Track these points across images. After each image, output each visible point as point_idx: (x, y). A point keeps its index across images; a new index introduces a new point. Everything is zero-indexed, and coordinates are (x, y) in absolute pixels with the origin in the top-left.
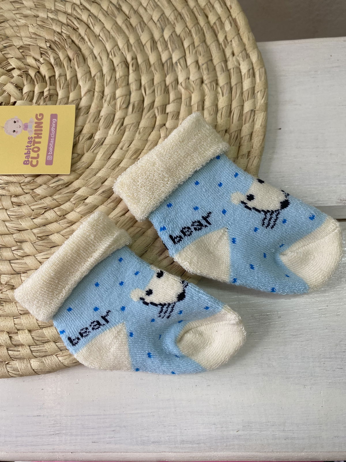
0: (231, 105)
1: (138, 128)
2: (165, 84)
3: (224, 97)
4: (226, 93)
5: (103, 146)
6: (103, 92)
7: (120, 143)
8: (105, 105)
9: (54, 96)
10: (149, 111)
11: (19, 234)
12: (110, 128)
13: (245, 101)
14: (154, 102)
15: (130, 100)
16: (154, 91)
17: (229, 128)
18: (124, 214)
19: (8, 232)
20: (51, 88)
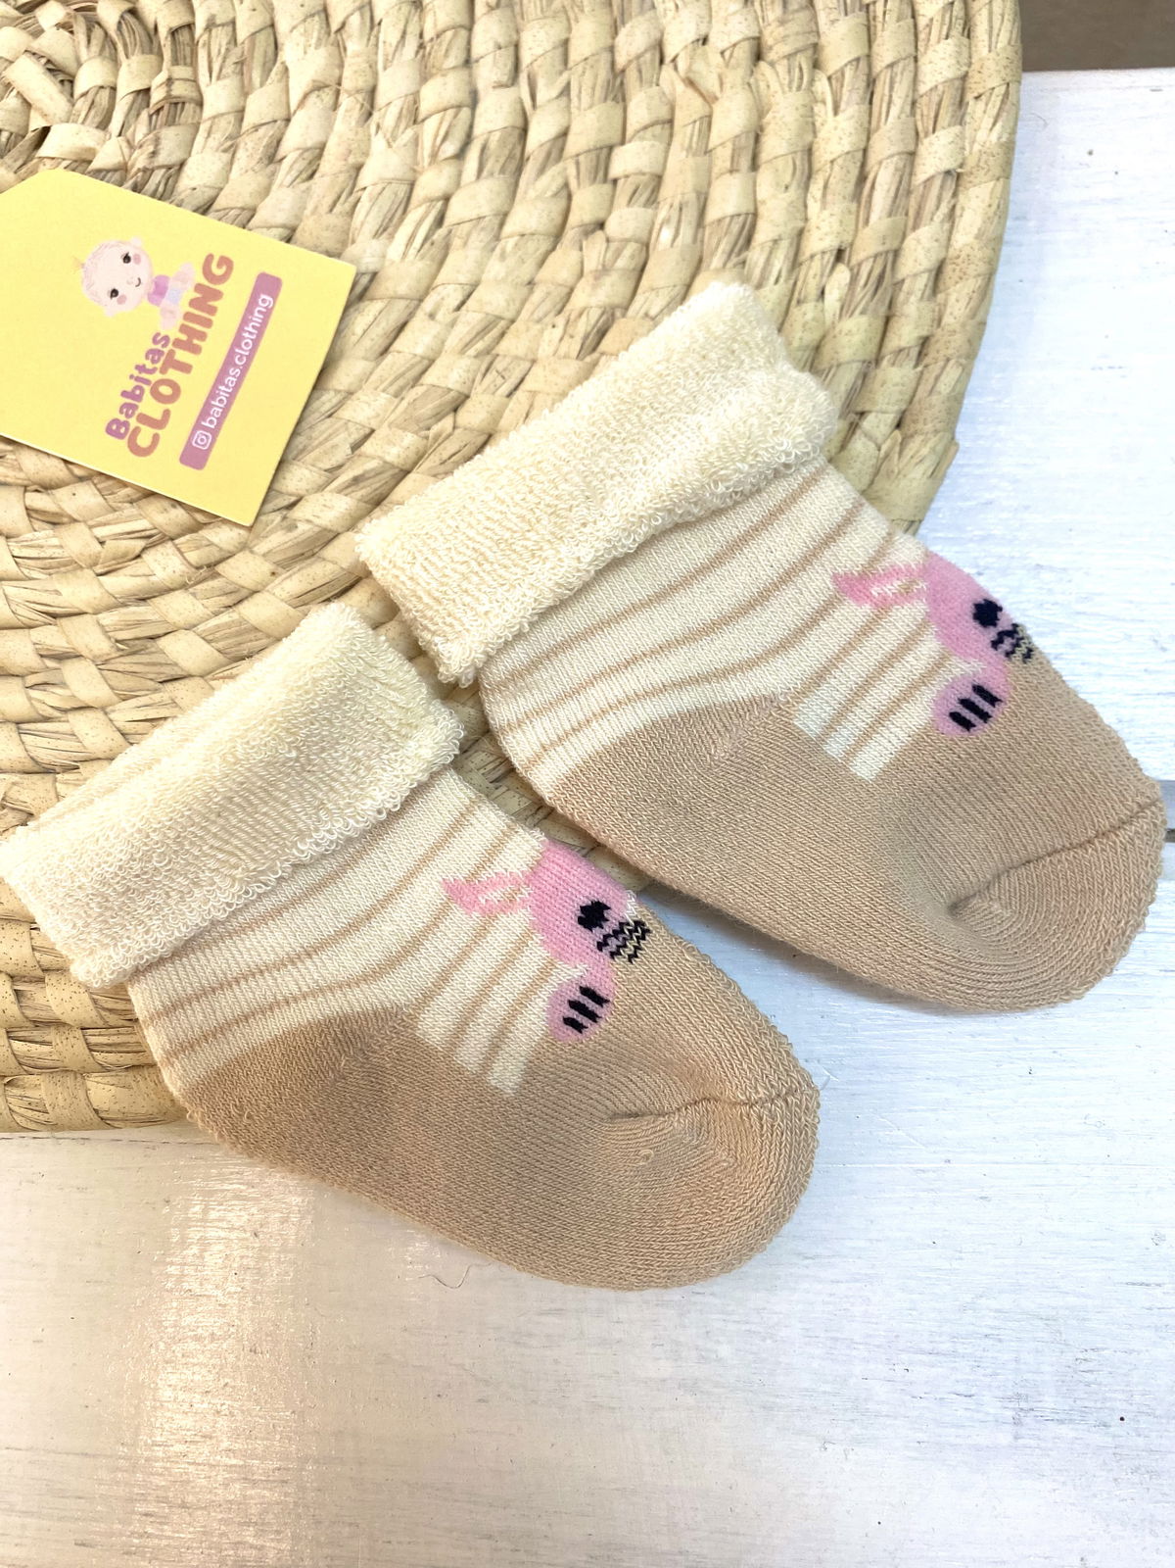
0: (865, 151)
1: (497, 238)
2: (613, 63)
3: (841, 117)
4: (848, 103)
6: (372, 92)
7: (427, 293)
8: (378, 143)
9: (187, 105)
11: (53, 627)
12: (392, 237)
13: (922, 135)
14: (564, 134)
15: (471, 127)
16: (566, 91)
17: (851, 245)
19: (14, 621)
20: (175, 76)
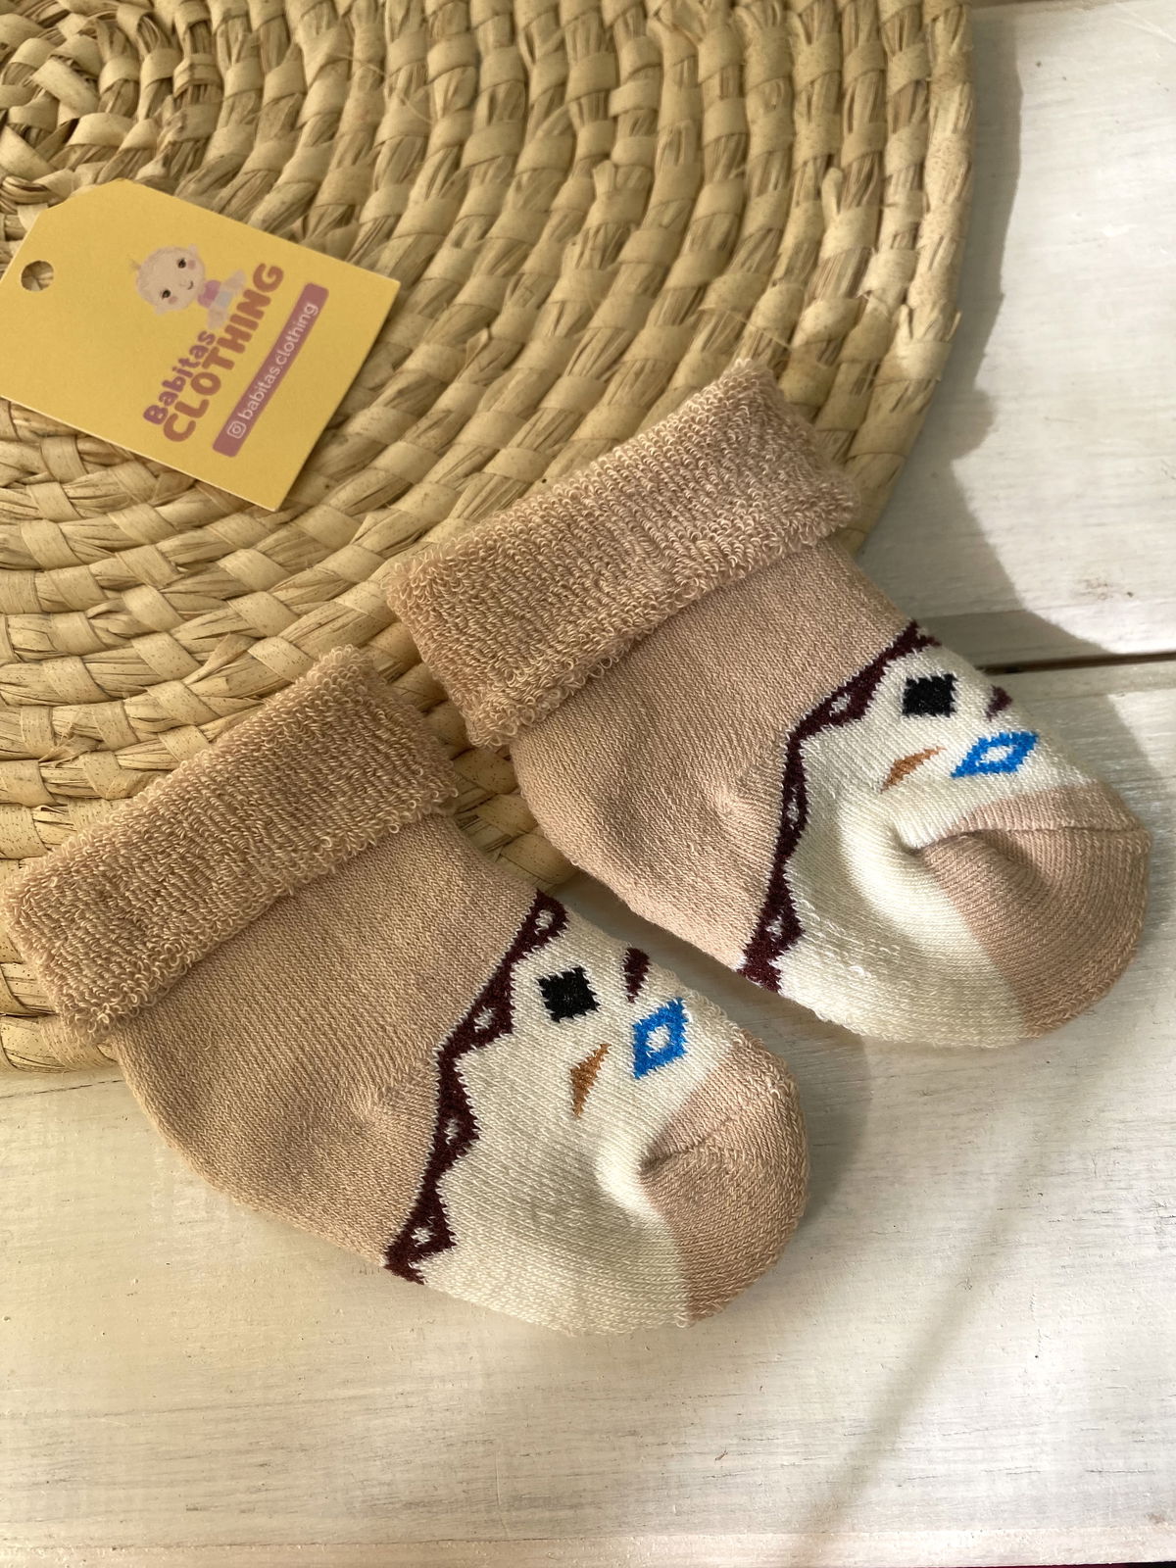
0: (840, 73)
1: (511, 175)
2: (601, 21)
3: (816, 44)
4: (819, 32)
5: (394, 243)
6: (382, 63)
7: (449, 228)
8: (393, 104)
9: (209, 88)
10: (547, 113)
11: (112, 559)
12: (412, 182)
13: (889, 54)
14: (562, 85)
15: (477, 82)
16: (561, 46)
17: (840, 150)
18: (479, 468)
19: (73, 559)
20: (196, 62)
